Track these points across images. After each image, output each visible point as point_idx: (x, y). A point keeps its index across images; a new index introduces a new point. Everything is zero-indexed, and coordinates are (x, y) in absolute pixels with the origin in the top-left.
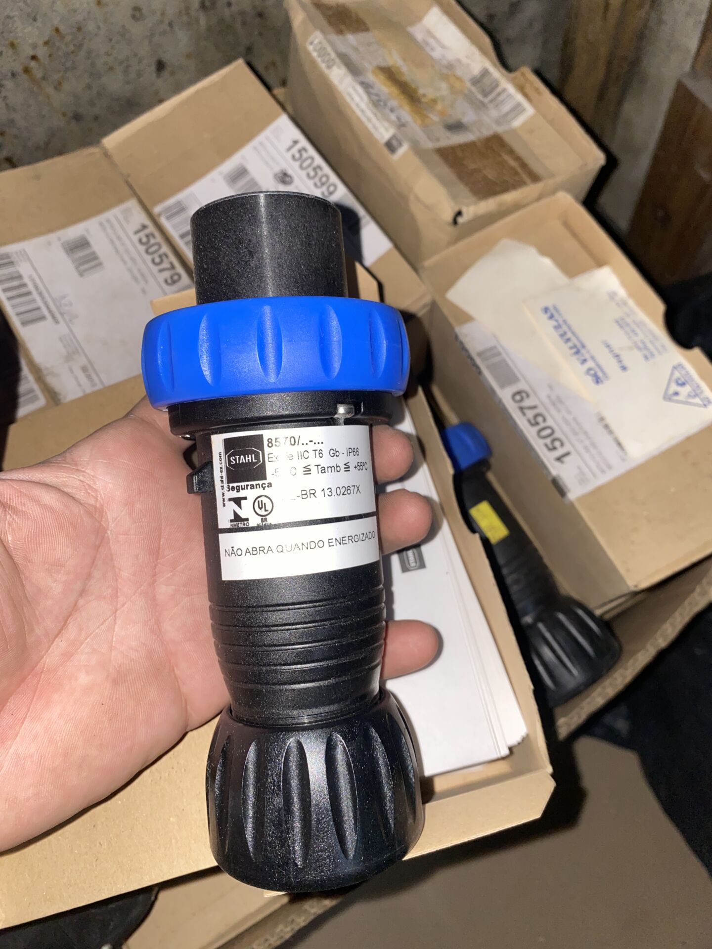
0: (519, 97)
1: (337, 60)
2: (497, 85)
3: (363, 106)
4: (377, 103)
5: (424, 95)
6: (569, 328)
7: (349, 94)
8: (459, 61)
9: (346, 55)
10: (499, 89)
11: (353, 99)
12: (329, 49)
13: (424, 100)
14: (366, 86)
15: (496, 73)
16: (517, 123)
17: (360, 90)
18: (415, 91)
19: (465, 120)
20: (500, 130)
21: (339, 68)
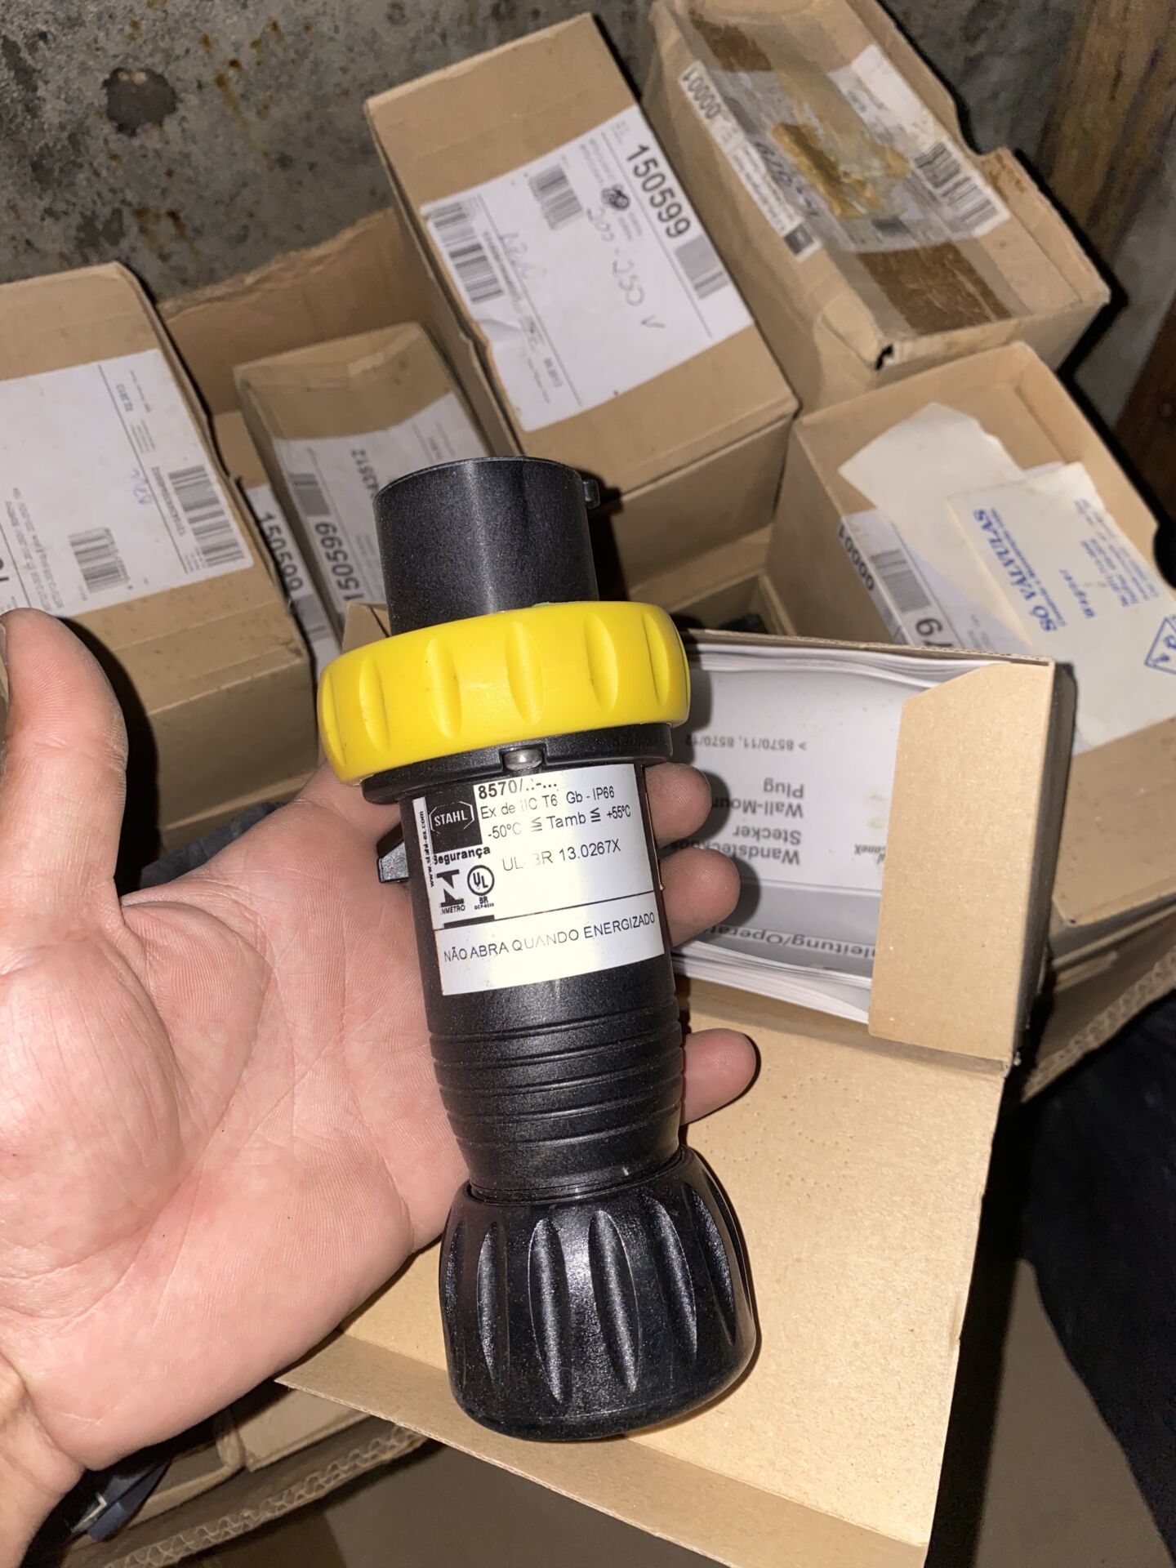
0: (989, 192)
1: (724, 108)
2: (957, 171)
3: (757, 179)
4: (779, 176)
5: (846, 174)
6: (1013, 544)
7: (737, 159)
8: (901, 129)
9: (738, 102)
10: (960, 177)
11: (742, 167)
12: (713, 90)
13: (845, 180)
14: (765, 151)
15: (957, 153)
16: (981, 231)
17: (755, 154)
18: (834, 166)
19: (905, 217)
20: (955, 237)
21: (726, 119)
